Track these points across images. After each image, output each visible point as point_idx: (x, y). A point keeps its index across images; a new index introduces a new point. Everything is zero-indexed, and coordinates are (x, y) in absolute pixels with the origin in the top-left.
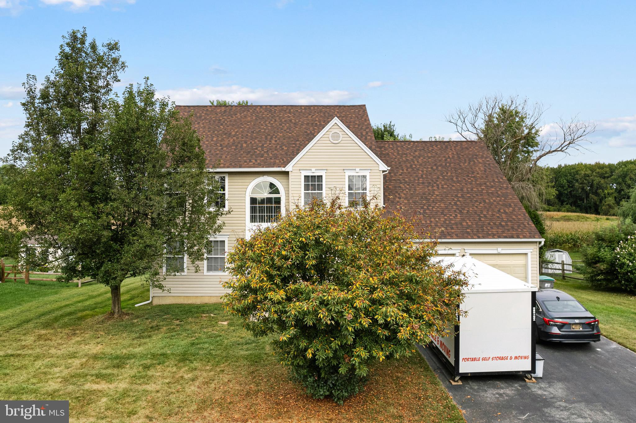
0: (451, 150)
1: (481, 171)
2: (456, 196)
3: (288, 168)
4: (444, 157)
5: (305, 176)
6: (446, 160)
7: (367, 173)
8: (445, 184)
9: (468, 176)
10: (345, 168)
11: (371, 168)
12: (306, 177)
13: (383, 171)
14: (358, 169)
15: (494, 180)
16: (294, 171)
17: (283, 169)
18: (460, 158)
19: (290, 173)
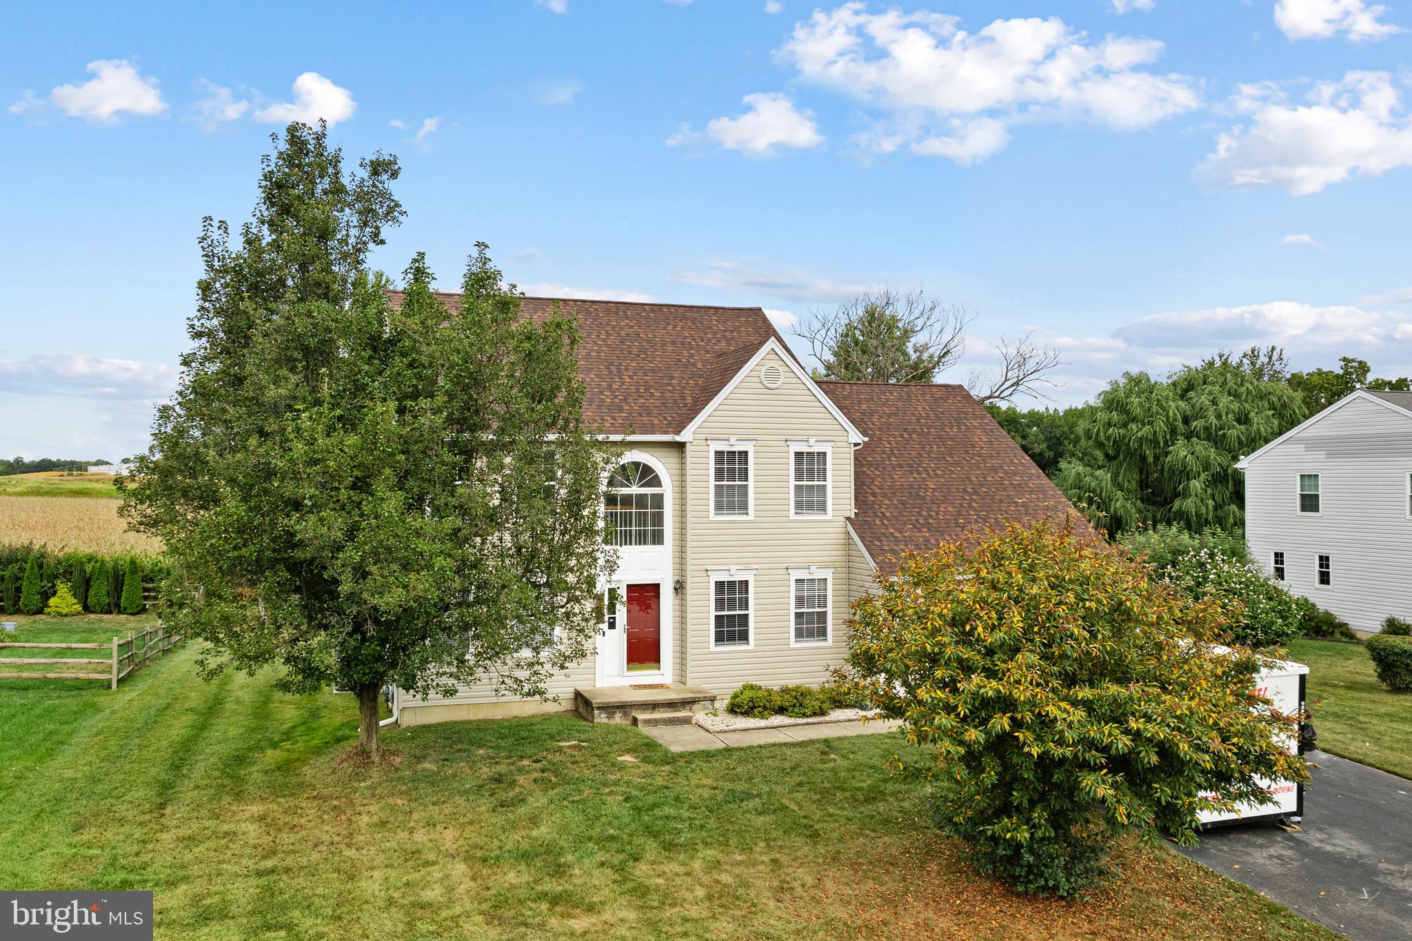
0: (918, 400)
1: (985, 443)
2: (965, 491)
3: (684, 436)
4: (913, 415)
5: (716, 452)
6: (918, 421)
7: (826, 448)
8: (938, 468)
9: (967, 452)
10: (789, 438)
11: (836, 439)
12: (719, 454)
13: (856, 445)
14: (812, 441)
15: (1012, 462)
16: (695, 442)
17: (678, 438)
18: (939, 418)
19: (688, 445)
